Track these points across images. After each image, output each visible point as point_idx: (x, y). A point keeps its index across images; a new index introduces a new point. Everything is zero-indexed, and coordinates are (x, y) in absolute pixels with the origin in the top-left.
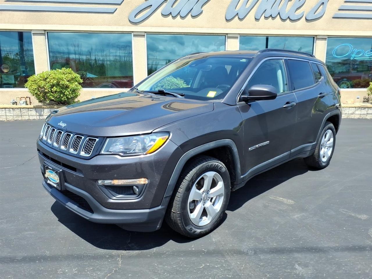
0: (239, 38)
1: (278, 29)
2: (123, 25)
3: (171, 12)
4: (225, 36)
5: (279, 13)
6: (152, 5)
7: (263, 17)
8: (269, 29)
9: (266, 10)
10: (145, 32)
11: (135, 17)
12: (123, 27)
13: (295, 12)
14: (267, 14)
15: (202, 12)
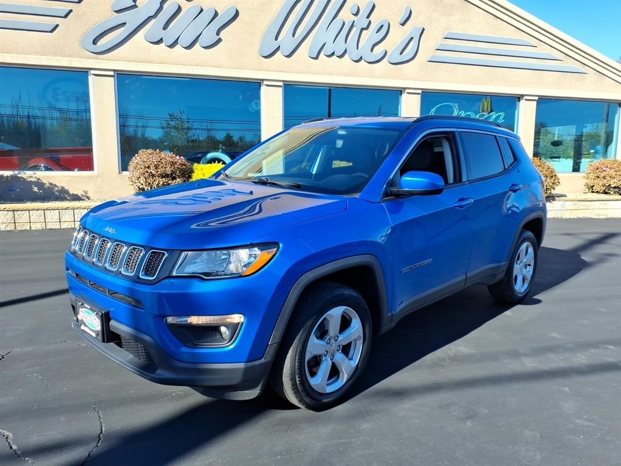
0: (283, 87)
1: (346, 75)
2: (70, 56)
3: (162, 39)
4: (260, 83)
5: (346, 50)
6: (125, 23)
7: (322, 55)
8: (331, 74)
9: (325, 44)
10: (114, 71)
11: (95, 42)
12: (71, 59)
13: (372, 50)
14: (328, 50)
15: (220, 40)
